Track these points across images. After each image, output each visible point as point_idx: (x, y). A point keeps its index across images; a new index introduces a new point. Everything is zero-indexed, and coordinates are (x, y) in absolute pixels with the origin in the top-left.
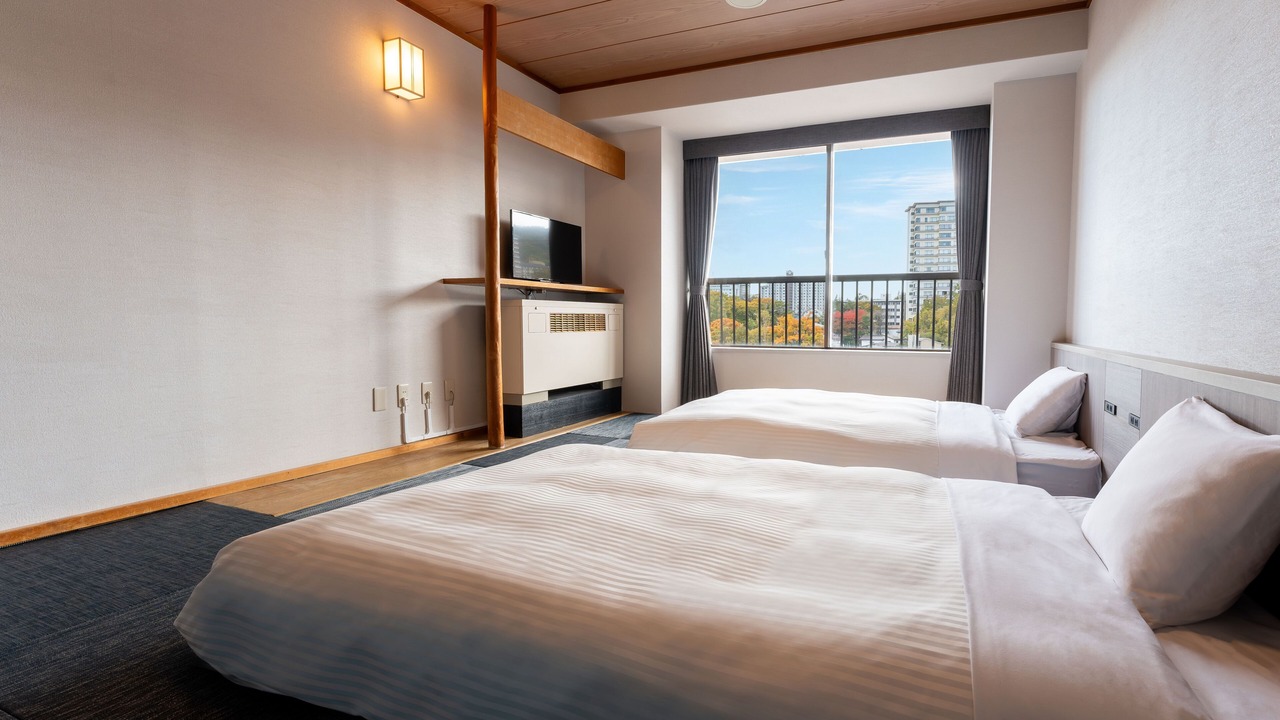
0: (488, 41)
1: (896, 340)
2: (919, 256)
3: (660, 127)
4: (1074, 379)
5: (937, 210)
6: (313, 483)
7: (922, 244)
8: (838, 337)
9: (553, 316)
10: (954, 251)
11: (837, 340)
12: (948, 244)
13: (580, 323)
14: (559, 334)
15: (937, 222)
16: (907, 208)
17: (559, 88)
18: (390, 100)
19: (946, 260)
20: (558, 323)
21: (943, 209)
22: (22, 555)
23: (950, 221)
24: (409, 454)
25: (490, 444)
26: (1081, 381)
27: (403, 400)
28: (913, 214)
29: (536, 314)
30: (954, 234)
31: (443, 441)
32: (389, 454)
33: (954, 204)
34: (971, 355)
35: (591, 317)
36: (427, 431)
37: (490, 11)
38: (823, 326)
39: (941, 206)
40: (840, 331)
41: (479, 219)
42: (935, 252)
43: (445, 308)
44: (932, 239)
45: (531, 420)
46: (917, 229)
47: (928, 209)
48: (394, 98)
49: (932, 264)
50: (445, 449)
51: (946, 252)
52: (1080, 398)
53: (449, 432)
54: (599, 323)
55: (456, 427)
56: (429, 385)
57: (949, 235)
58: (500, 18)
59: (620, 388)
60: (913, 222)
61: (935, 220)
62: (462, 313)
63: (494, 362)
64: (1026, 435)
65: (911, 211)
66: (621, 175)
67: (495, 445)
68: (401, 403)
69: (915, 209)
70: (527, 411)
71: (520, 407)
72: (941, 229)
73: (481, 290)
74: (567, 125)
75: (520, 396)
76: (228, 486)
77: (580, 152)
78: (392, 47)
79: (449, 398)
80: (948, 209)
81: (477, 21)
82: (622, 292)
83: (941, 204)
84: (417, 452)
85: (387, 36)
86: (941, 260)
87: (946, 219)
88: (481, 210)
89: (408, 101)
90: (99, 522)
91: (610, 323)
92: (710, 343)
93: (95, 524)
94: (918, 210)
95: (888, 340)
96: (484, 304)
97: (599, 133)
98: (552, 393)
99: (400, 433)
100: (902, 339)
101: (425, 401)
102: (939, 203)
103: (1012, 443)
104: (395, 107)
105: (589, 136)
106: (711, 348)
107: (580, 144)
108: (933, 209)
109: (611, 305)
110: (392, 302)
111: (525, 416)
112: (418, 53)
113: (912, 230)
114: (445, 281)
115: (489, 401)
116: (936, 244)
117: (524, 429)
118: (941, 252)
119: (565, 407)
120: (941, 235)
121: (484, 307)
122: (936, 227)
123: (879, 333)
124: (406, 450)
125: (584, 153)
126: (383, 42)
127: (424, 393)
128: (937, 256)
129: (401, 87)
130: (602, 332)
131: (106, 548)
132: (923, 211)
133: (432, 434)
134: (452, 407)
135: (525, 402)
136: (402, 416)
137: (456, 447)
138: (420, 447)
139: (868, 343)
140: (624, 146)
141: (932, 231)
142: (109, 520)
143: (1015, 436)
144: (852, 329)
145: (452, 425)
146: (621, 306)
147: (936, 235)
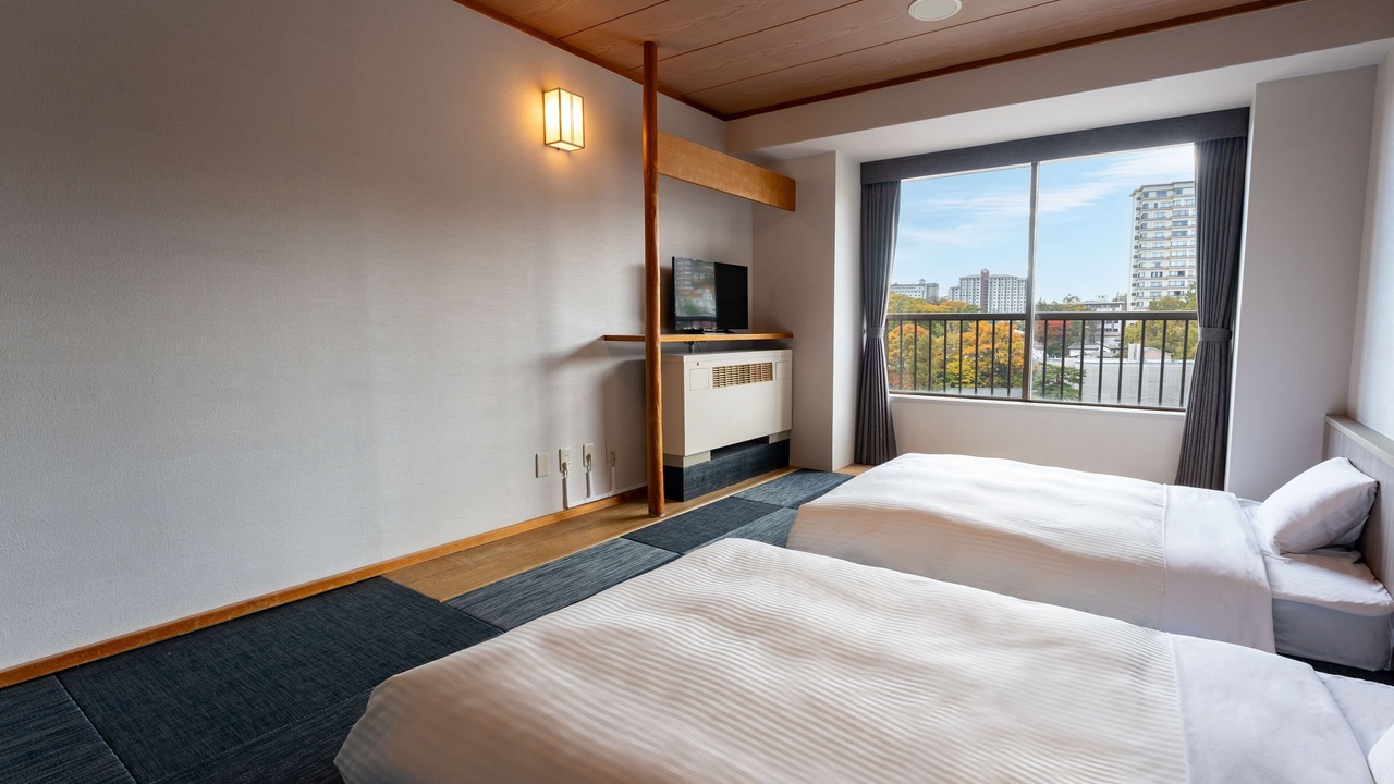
0: (649, 77)
1: (1114, 350)
2: (1145, 249)
3: (835, 152)
4: (1358, 488)
5: (1170, 194)
6: (478, 557)
7: (1150, 235)
8: (1041, 346)
9: (717, 370)
10: (1192, 242)
11: (1039, 349)
12: (1184, 234)
13: (745, 375)
14: (722, 389)
15: (1171, 208)
16: (1132, 192)
17: (725, 116)
18: (551, 153)
19: (1180, 254)
20: (721, 377)
21: (1179, 191)
22: (226, 637)
23: (1187, 206)
24: (570, 521)
25: (650, 511)
26: (1369, 491)
27: (565, 464)
28: (1139, 199)
29: (698, 370)
30: (1192, 222)
31: (604, 504)
32: (551, 521)
33: (1193, 185)
34: (1213, 419)
35: (758, 367)
36: (588, 495)
37: (650, 48)
38: (1023, 333)
39: (1176, 188)
40: (1044, 339)
41: (640, 268)
42: (1167, 244)
43: (606, 365)
44: (1163, 228)
45: (692, 481)
46: (1144, 217)
47: (1159, 193)
48: (554, 151)
49: (1162, 258)
50: (605, 515)
51: (1181, 244)
52: (1366, 510)
53: (610, 494)
54: (765, 372)
55: (617, 488)
56: (590, 447)
57: (1185, 224)
58: (661, 53)
59: (788, 441)
60: (1138, 209)
61: (1167, 205)
62: (622, 369)
63: (654, 426)
64: (1286, 551)
65: (1136, 196)
66: (791, 206)
67: (655, 513)
68: (563, 467)
69: (1142, 193)
70: (689, 473)
71: (682, 469)
72: (1174, 216)
73: (642, 345)
74: (732, 160)
75: (681, 458)
76: (402, 561)
77: (746, 188)
78: (552, 97)
79: (610, 459)
80: (1185, 192)
81: (637, 58)
82: (791, 336)
83: (1176, 186)
84: (579, 518)
85: (548, 87)
86: (1174, 254)
87: (1182, 203)
88: (641, 259)
89: (568, 152)
90: (291, 600)
91: (778, 372)
92: (888, 390)
93: (287, 601)
94: (1146, 195)
95: (1104, 349)
96: (644, 358)
97: (766, 162)
98: (714, 453)
99: (562, 498)
100: (1122, 349)
101: (586, 464)
102: (1173, 184)
103: (1266, 564)
104: (556, 160)
105: (756, 169)
106: (889, 396)
107: (746, 180)
108: (1165, 192)
109: (779, 352)
110: (553, 364)
111: (686, 478)
112: (578, 101)
113: (1137, 219)
114: (606, 338)
115: (649, 467)
116: (1168, 234)
117: (685, 493)
118: (1174, 244)
119: (730, 465)
120: (1175, 224)
121: (644, 361)
122: (1169, 214)
123: (1092, 341)
124: (568, 515)
125: (749, 187)
126: (543, 93)
127: (586, 455)
128: (1168, 249)
129: (561, 140)
130: (769, 383)
131: (293, 634)
132: (1152, 195)
133: (594, 497)
134: (613, 468)
135: (687, 464)
136: (564, 481)
137: (617, 513)
138: (582, 511)
139: (1078, 353)
140: (794, 174)
141: (1164, 218)
142: (299, 598)
143: (1271, 550)
144: (1058, 337)
145: (614, 486)
146: (790, 351)
147: (1168, 224)
